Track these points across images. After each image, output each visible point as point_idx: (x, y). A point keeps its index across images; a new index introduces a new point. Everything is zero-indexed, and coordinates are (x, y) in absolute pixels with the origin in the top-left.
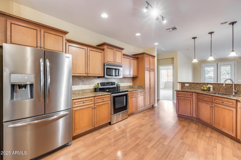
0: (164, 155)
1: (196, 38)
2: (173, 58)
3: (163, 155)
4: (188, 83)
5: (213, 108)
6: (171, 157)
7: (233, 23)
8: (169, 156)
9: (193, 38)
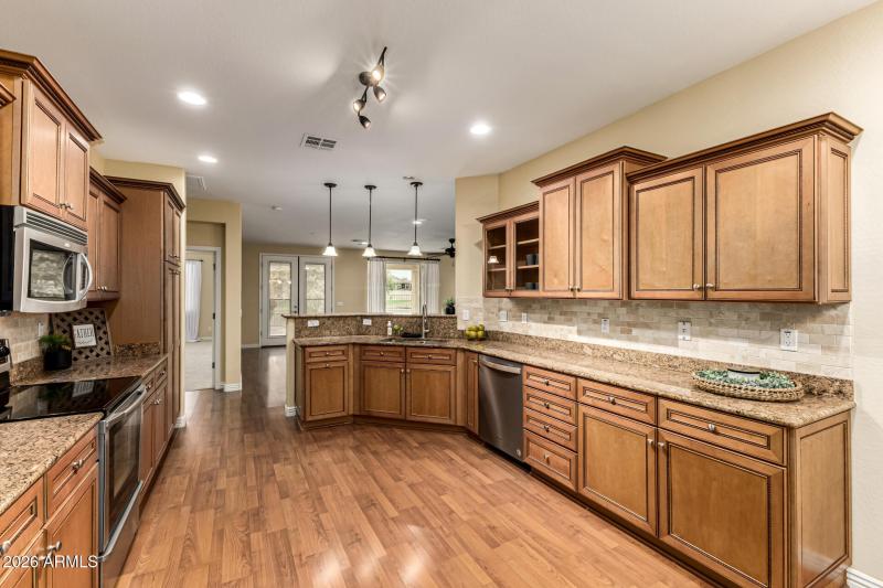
0: (283, 569)
1: (334, 185)
2: (223, 226)
3: (280, 571)
4: (316, 318)
5: (408, 377)
6: (301, 560)
7: (417, 184)
8: (296, 561)
9: (326, 184)
